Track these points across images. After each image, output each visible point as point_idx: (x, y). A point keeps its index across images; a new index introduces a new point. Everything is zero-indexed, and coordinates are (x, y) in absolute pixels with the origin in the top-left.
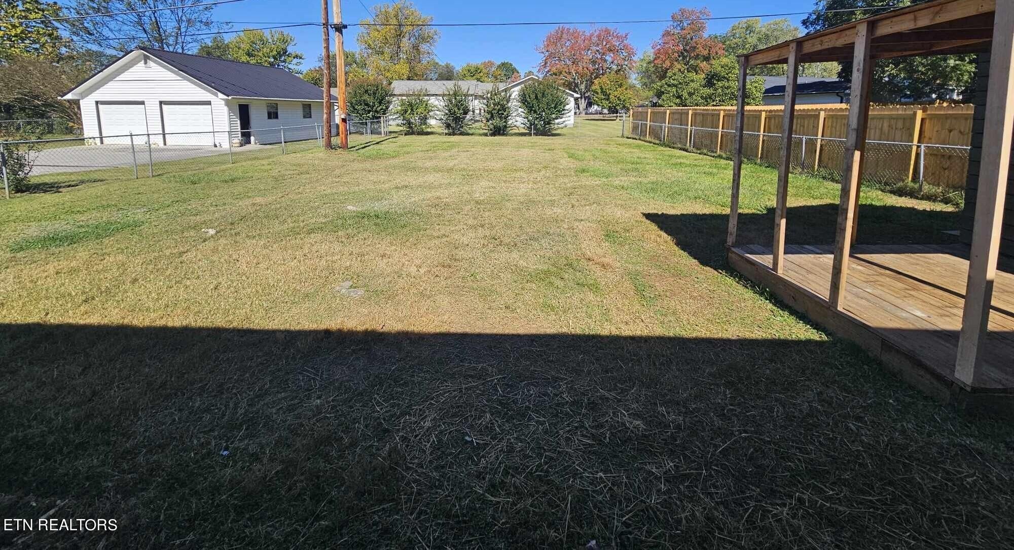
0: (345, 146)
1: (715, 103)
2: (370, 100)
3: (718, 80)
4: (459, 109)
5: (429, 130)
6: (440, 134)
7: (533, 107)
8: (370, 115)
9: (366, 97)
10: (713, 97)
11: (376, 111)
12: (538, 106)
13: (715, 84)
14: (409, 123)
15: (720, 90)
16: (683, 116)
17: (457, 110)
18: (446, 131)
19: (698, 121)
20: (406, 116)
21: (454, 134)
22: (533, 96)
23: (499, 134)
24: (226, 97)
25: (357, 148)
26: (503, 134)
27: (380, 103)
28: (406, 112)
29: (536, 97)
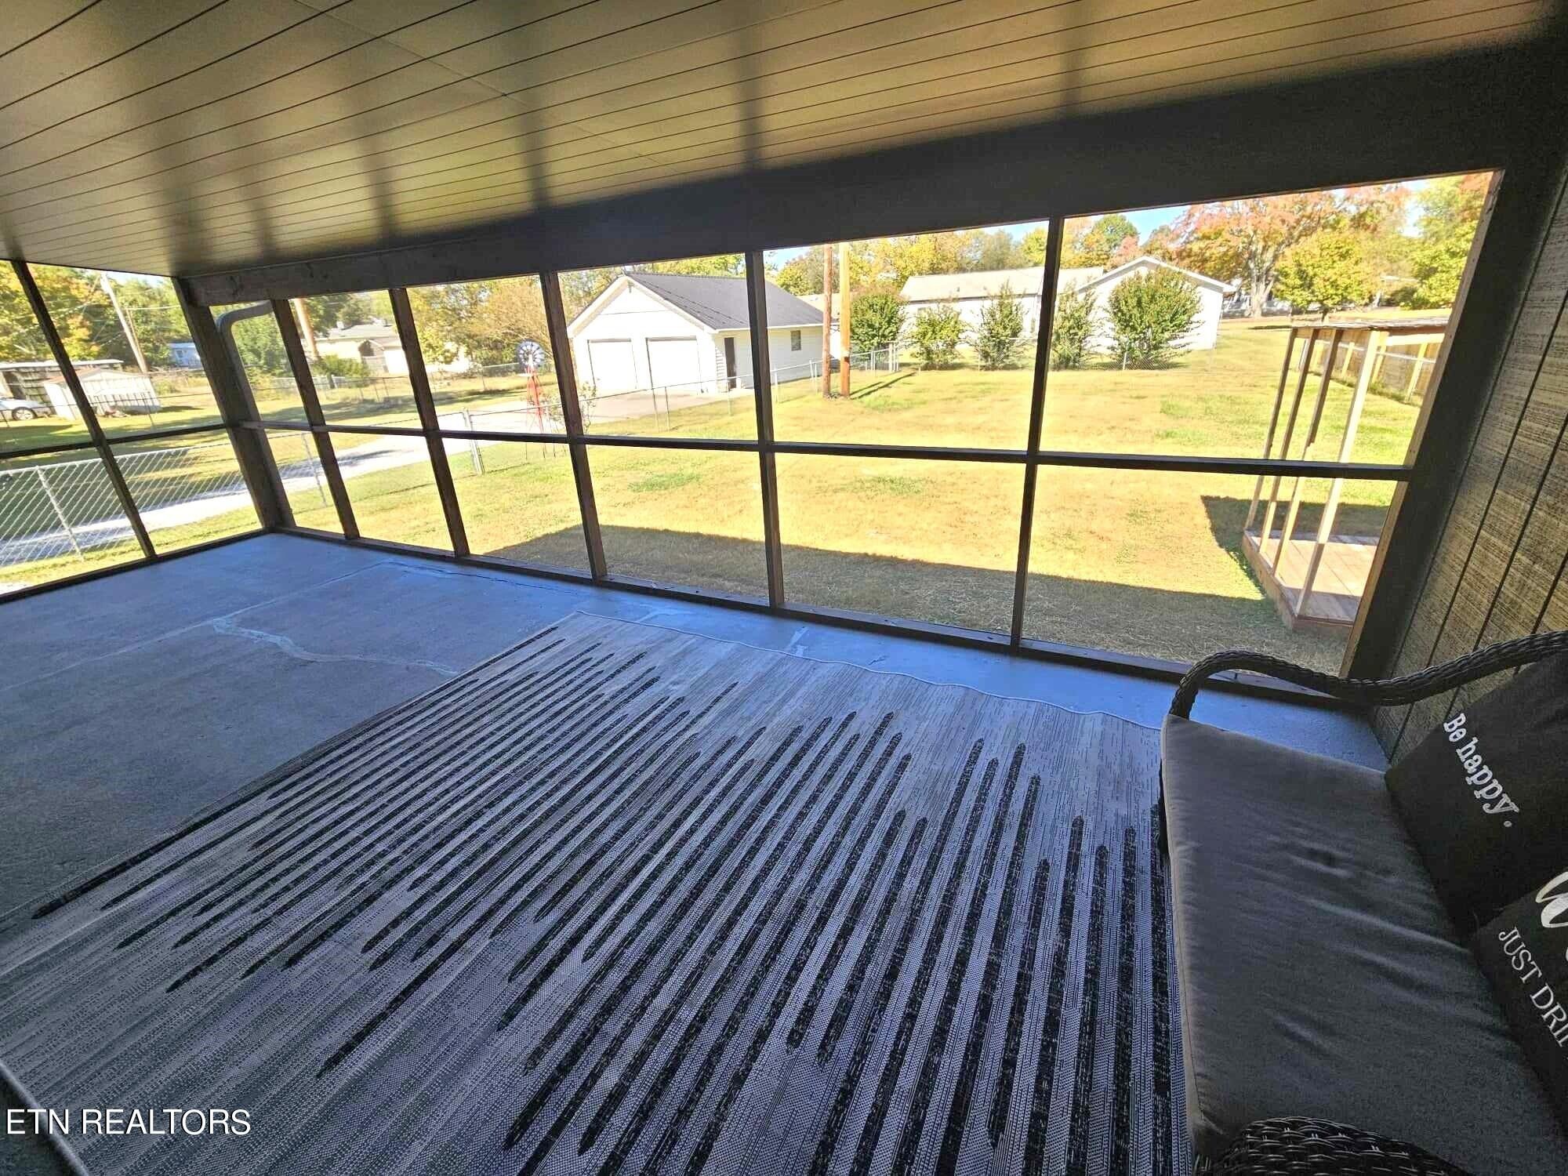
0: (847, 394)
2: (876, 320)
4: (1005, 328)
5: (957, 361)
6: (973, 368)
7: (1131, 320)
8: (875, 341)
9: (870, 315)
11: (884, 336)
12: (1141, 318)
14: (929, 352)
17: (1001, 331)
18: (983, 363)
20: (925, 341)
21: (994, 368)
22: (1133, 302)
23: (1066, 367)
24: (713, 331)
25: (859, 394)
26: (1074, 368)
27: (889, 322)
28: (924, 335)
29: (1139, 303)
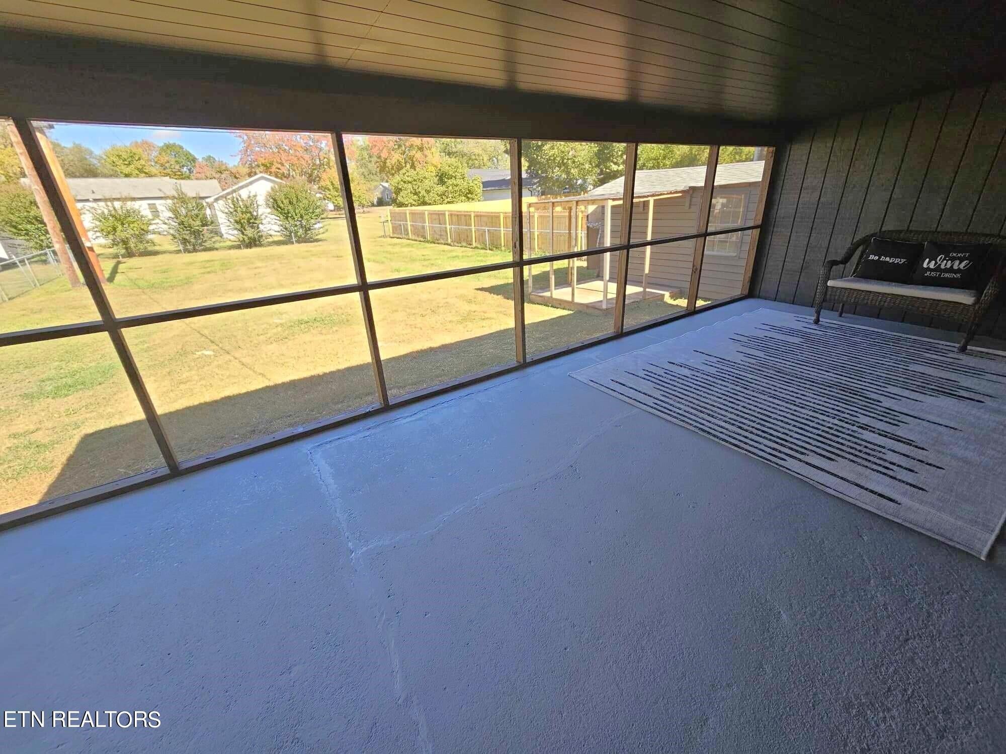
1: (449, 200)
3: (448, 179)
6: (170, 252)
7: (288, 213)
10: (446, 194)
12: (295, 211)
13: (446, 182)
14: (126, 242)
15: (450, 188)
16: (441, 216)
18: (184, 248)
19: (454, 220)
21: (195, 250)
22: (286, 202)
23: (256, 245)
26: (259, 245)
28: (115, 228)
29: (291, 203)
